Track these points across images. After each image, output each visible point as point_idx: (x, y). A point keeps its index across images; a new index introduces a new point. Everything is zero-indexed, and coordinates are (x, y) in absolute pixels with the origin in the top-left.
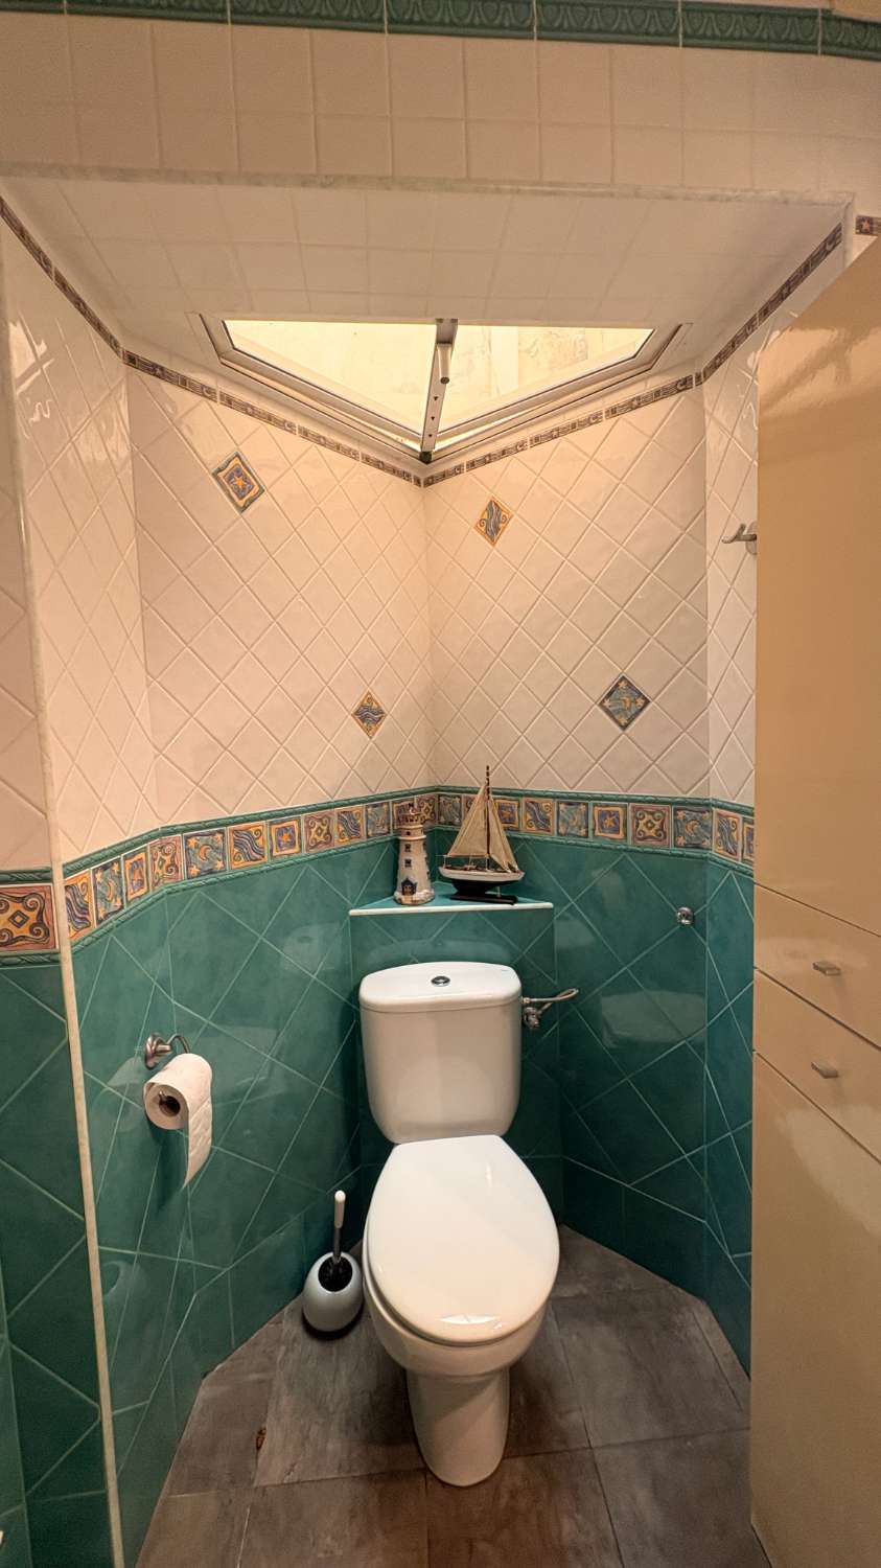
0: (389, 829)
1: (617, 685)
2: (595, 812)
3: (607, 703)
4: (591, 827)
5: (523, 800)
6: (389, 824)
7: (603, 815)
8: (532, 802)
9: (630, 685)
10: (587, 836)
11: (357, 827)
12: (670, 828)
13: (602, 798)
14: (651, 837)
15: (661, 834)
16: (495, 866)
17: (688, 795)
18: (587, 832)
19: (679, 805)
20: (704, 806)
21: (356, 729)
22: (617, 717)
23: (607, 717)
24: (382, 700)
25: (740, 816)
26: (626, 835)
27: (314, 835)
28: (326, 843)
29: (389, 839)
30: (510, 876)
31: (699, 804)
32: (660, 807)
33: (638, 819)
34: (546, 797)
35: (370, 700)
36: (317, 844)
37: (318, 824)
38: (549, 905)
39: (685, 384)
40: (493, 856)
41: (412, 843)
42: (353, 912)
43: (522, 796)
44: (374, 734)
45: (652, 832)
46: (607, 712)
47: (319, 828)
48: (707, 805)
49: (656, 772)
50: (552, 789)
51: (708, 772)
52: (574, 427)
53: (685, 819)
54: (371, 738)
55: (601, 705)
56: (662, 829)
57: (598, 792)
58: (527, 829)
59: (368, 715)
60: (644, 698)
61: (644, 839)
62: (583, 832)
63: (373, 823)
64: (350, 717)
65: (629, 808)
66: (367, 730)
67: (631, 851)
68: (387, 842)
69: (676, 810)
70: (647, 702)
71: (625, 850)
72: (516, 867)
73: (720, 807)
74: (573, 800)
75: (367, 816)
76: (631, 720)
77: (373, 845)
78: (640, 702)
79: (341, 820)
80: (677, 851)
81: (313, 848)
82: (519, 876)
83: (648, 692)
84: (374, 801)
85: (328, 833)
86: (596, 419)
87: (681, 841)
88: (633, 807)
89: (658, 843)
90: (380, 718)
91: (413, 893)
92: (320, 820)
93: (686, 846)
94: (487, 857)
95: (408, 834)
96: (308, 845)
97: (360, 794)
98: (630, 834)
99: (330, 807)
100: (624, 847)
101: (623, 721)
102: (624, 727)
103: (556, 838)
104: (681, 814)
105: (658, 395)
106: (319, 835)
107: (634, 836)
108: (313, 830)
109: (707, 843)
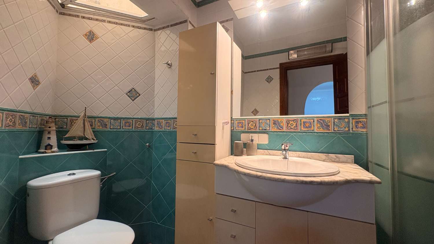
0: (37, 126)
1: (131, 90)
2: (123, 122)
3: (128, 94)
4: (122, 126)
5: (97, 119)
6: (37, 124)
7: (126, 123)
8: (101, 120)
9: (135, 90)
10: (120, 129)
11: (26, 123)
12: (145, 125)
13: (126, 118)
14: (140, 127)
15: (142, 126)
16: (86, 139)
17: (150, 117)
18: (120, 127)
19: (147, 119)
20: (153, 119)
21: (29, 85)
22: (131, 98)
23: (128, 97)
24: (40, 78)
25: (163, 120)
26: (132, 127)
27: (8, 122)
28: (13, 126)
29: (36, 130)
30: (92, 141)
31: (152, 119)
32: (142, 120)
33: (136, 123)
34: (106, 118)
35: (36, 76)
36: (9, 125)
37: (11, 117)
38: (106, 150)
39: (151, 30)
40: (86, 136)
41: (51, 131)
42: (20, 157)
43: (96, 118)
44: (36, 89)
45: (140, 126)
46: (128, 96)
47: (11, 119)
48: (154, 119)
49: (141, 112)
50: (109, 116)
51: (154, 112)
52: (122, 24)
53: (148, 123)
54: (34, 90)
55: (127, 94)
56: (143, 125)
57: (124, 117)
58: (99, 127)
59: (34, 81)
60: (139, 94)
61: (138, 128)
62: (119, 127)
63: (31, 123)
64: (27, 79)
65: (134, 120)
66: (33, 87)
67: (134, 131)
68: (36, 131)
69: (146, 121)
70: (140, 95)
71: (132, 131)
72: (95, 139)
73: (157, 119)
74: (115, 119)
75: (30, 119)
76: (135, 99)
77: (30, 131)
78: (138, 95)
79: (20, 118)
80: (146, 130)
81: (7, 127)
82: (96, 141)
83: (140, 92)
84: (33, 114)
85: (14, 122)
86: (129, 26)
87: (147, 128)
88: (135, 120)
89: (142, 129)
90: (38, 84)
91: (51, 149)
92: (12, 116)
93: (148, 129)
94: (84, 136)
95: (50, 128)
96: (5, 125)
97: (28, 110)
98: (134, 127)
99: (16, 112)
100: (132, 130)
101: (133, 99)
102: (133, 100)
103: (109, 130)
104: (147, 121)
105: (145, 29)
106: (11, 122)
107: (135, 127)
108: (8, 119)
109: (154, 128)
